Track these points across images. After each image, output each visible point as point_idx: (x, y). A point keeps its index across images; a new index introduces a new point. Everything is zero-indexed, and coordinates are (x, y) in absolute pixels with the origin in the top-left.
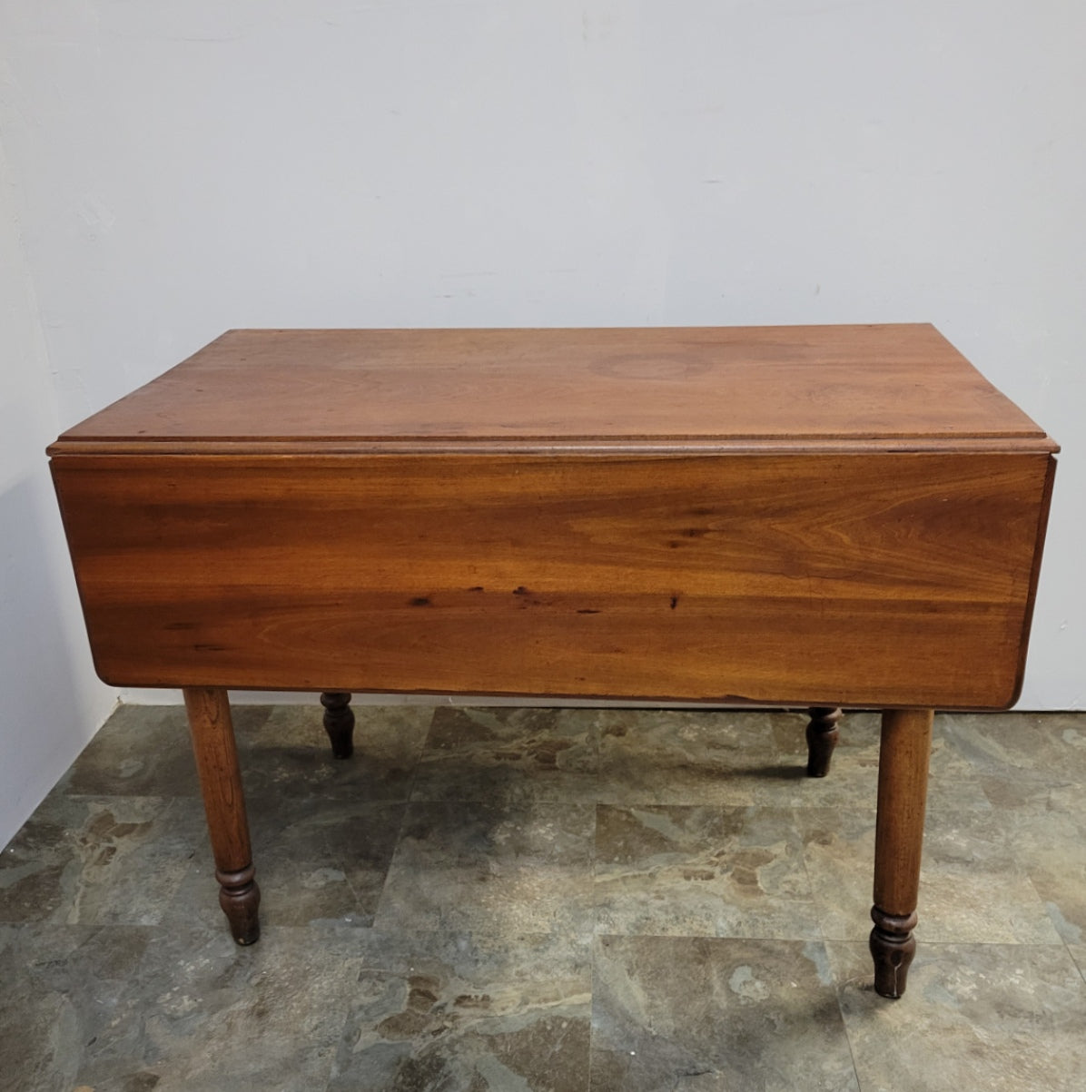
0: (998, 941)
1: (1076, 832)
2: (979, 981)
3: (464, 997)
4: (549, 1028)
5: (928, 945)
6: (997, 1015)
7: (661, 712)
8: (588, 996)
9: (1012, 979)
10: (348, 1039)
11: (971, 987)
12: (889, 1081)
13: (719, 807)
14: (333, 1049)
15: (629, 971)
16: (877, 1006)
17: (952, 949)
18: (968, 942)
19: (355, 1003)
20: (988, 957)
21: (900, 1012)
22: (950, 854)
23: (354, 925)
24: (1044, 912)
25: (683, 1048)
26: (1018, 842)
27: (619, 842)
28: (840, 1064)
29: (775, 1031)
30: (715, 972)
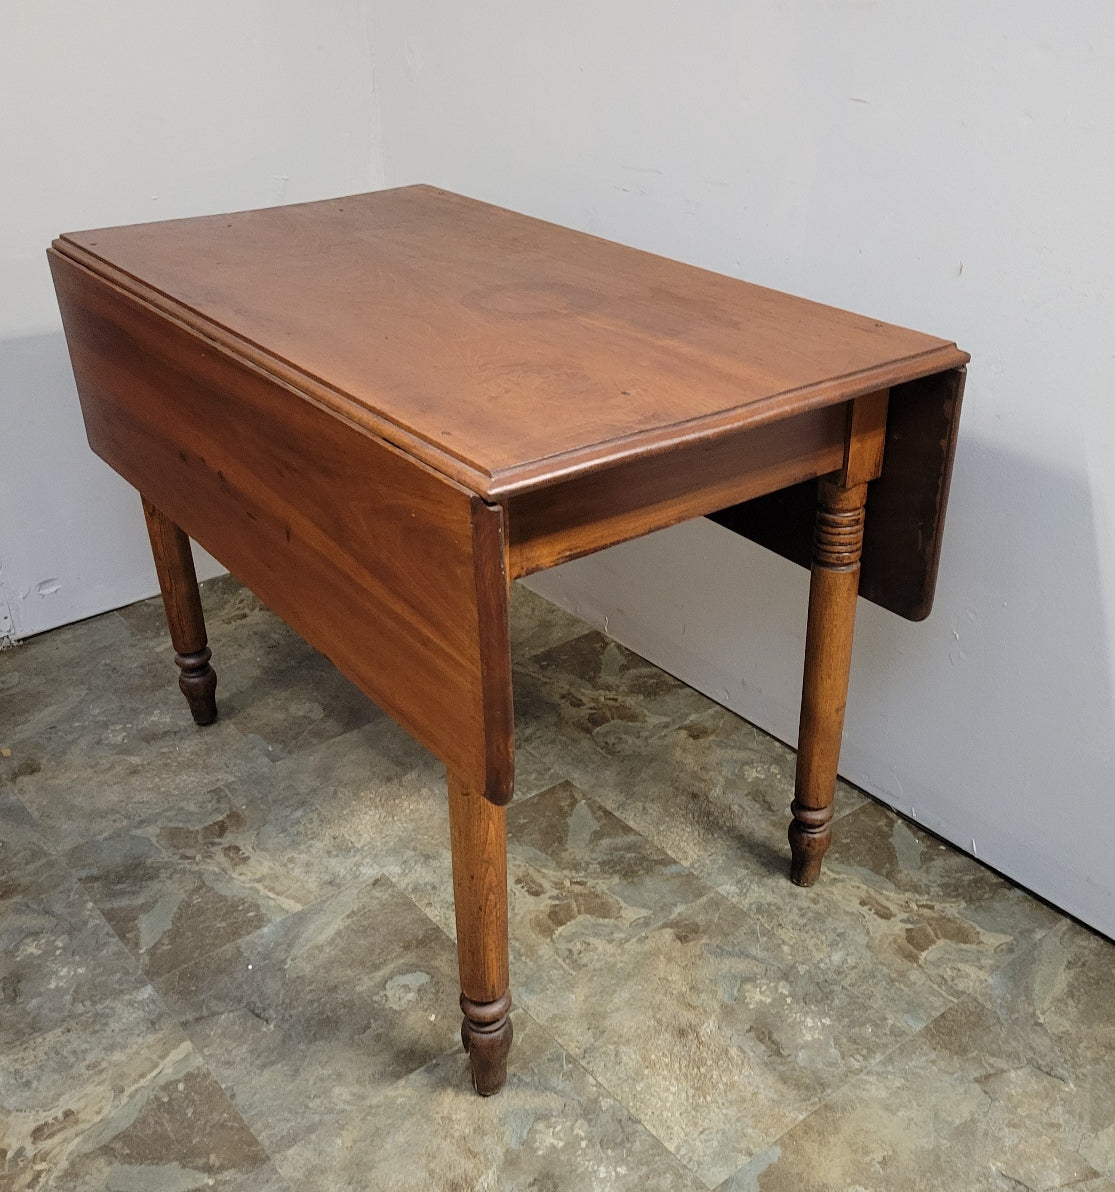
0: (661, 1133)
1: (957, 1122)
2: (572, 1145)
3: (237, 849)
4: (241, 908)
5: (594, 1082)
6: (532, 1180)
7: (768, 738)
8: (298, 907)
9: (602, 1169)
10: (141, 822)
11: (555, 1142)
12: (355, 1142)
13: (653, 846)
14: (125, 822)
15: (353, 912)
16: (458, 1088)
17: (605, 1103)
18: (632, 1111)
19: (183, 804)
20: (621, 1136)
21: (464, 1106)
22: (775, 1036)
23: (268, 754)
24: (756, 1150)
25: (283, 992)
26: (872, 1079)
27: (524, 818)
28: (349, 1098)
29: (356, 1037)
30: (401, 961)
